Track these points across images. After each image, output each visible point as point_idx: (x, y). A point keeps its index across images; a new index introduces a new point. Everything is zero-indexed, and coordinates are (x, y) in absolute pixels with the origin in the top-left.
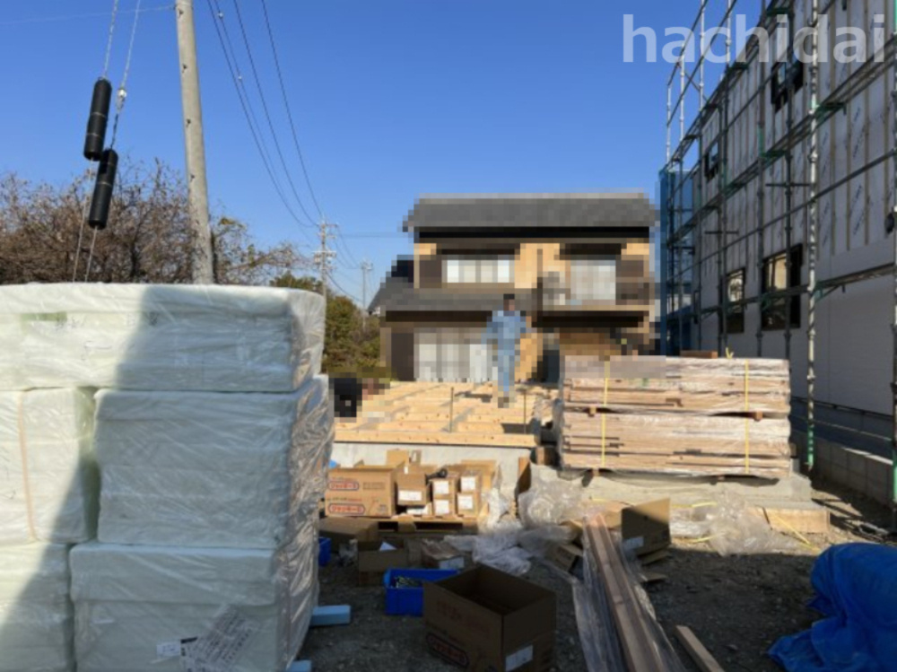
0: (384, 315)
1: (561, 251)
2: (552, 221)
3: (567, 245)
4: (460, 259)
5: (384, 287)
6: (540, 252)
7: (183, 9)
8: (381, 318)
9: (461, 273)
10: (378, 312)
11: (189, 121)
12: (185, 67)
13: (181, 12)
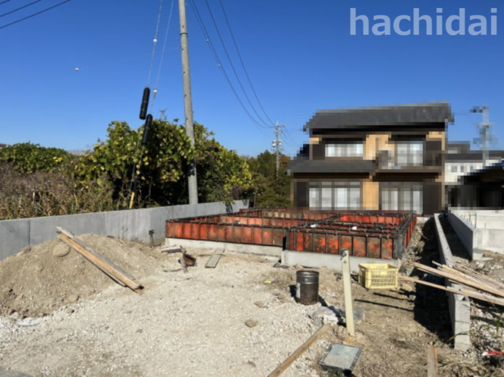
0: (294, 174)
1: (389, 139)
3: (393, 135)
4: (335, 144)
6: (377, 139)
7: (184, 48)
8: (291, 176)
9: (335, 152)
11: (186, 95)
12: (184, 72)
13: (183, 50)
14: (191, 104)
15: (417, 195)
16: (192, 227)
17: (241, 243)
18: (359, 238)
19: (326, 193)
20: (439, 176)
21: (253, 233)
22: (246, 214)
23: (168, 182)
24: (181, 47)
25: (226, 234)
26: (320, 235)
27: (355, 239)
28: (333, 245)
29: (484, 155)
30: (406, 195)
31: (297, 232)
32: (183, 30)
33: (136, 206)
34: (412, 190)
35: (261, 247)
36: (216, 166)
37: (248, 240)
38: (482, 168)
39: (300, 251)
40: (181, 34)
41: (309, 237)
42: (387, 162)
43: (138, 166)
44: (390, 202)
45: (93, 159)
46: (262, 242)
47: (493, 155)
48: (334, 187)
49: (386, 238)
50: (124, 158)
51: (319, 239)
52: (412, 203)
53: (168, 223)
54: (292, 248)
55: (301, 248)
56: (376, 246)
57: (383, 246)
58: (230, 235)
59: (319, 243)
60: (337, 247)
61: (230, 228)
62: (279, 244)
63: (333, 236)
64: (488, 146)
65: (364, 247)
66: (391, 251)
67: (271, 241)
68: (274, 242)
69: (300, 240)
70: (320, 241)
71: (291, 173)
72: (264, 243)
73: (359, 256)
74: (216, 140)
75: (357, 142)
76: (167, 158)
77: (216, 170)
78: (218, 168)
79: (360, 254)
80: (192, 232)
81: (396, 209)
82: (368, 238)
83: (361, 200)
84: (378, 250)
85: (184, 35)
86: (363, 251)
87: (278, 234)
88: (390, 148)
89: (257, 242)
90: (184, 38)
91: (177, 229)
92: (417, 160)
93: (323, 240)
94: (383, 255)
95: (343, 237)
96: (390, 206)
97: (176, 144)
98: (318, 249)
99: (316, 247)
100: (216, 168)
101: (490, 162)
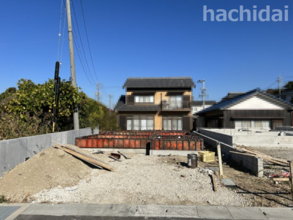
0: (118, 112)
1: (167, 94)
2: (165, 86)
3: (168, 92)
4: (139, 96)
5: (118, 103)
6: (161, 94)
7: (71, 40)
8: (117, 113)
9: (139, 100)
10: (116, 111)
11: (72, 66)
12: (71, 53)
13: (70, 40)
14: (75, 72)
15: (180, 122)
16: (93, 141)
17: (123, 148)
18: (186, 141)
19: (136, 122)
20: (190, 113)
21: (129, 143)
22: (107, 134)
23: (63, 116)
24: (69, 39)
25: (114, 144)
26: (167, 141)
27: (184, 142)
28: (174, 145)
29: (204, 103)
30: (175, 122)
31: (156, 140)
32: (70, 29)
33: (56, 130)
34: (178, 119)
35: (135, 149)
36: (84, 107)
37: (127, 146)
38: (203, 109)
39: (158, 150)
40: (69, 32)
41: (162, 142)
42: (166, 106)
43: (50, 107)
44: (167, 126)
45: (18, 102)
46: (135, 146)
47: (207, 103)
48: (140, 119)
49: (198, 141)
50: (42, 102)
51: (167, 143)
52: (177, 127)
53: (77, 140)
54: (153, 148)
55: (158, 148)
56: (193, 145)
57: (197, 145)
58: (116, 145)
59: (167, 145)
60: (175, 147)
61: (116, 141)
62: (144, 147)
63: (174, 141)
64: (205, 99)
65: (188, 146)
66: (200, 147)
67: (140, 146)
68: (141, 147)
69: (158, 144)
70: (168, 144)
71: (117, 111)
72: (136, 147)
73: (186, 150)
74: (84, 92)
75: (151, 95)
76: (64, 102)
77: (84, 109)
78: (85, 108)
79: (186, 149)
80: (92, 144)
81: (170, 129)
82: (190, 141)
83: (154, 126)
84: (194, 147)
85: (71, 32)
86: (188, 148)
87: (144, 142)
88: (166, 98)
89: (132, 147)
90: (70, 34)
91: (84, 143)
92: (179, 105)
93: (169, 143)
94: (197, 149)
95: (179, 141)
96: (167, 128)
97: (70, 94)
98: (166, 148)
99: (166, 147)
100: (84, 108)
101: (206, 107)
